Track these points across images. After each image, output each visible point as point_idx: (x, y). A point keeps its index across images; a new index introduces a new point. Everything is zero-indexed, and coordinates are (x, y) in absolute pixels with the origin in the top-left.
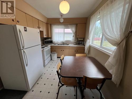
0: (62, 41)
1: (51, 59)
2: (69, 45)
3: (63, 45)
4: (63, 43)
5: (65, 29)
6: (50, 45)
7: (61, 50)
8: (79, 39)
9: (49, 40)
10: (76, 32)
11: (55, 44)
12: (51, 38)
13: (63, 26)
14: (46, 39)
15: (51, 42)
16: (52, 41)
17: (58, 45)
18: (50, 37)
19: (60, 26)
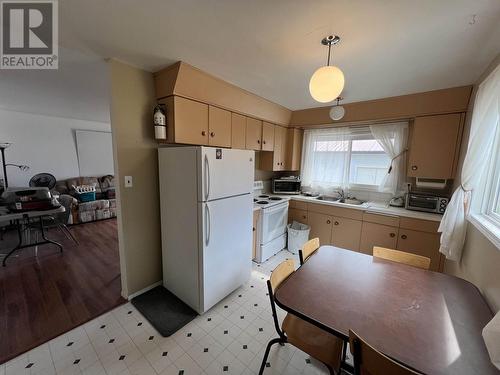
0: (337, 185)
1: (286, 247)
2: (364, 206)
3: (337, 203)
4: (342, 196)
5: (354, 142)
6: (289, 198)
7: (329, 222)
8: (419, 184)
9: (292, 178)
10: (406, 151)
11: (308, 195)
12: (297, 173)
13: (347, 132)
14: (280, 174)
15: (296, 187)
16: (299, 183)
17: (320, 198)
18: (293, 169)
19: (333, 133)
